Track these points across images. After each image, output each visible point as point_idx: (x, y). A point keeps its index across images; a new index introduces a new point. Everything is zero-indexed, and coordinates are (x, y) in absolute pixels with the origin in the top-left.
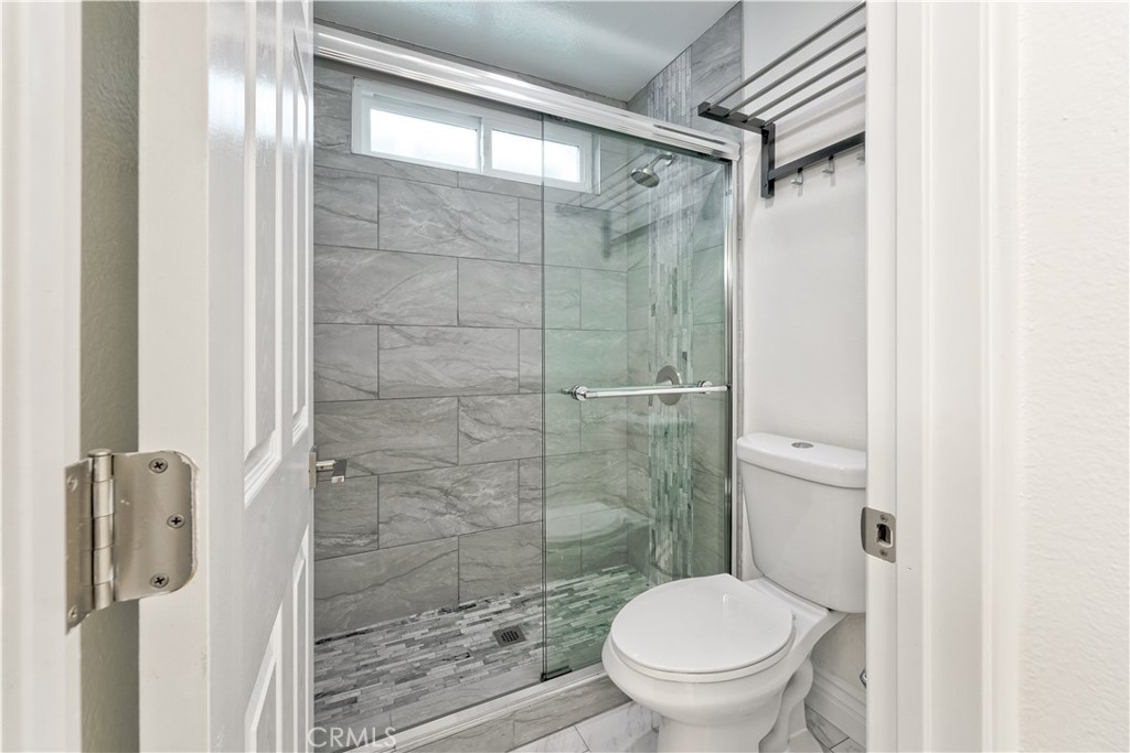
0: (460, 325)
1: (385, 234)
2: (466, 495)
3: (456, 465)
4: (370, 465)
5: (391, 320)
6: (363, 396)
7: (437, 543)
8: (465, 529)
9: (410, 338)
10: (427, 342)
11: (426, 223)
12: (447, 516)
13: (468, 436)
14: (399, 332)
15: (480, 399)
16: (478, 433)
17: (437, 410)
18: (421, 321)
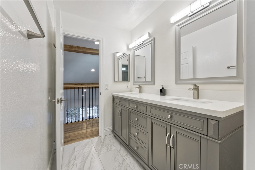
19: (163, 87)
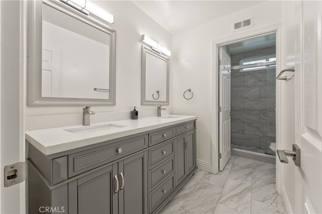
0: (260, 98)
1: (245, 84)
2: (262, 129)
3: (259, 123)
4: (242, 120)
5: (246, 97)
6: (241, 109)
7: (255, 136)
8: (261, 135)
9: (250, 100)
10: (253, 101)
11: (253, 81)
12: (257, 132)
13: (262, 118)
14: (248, 99)
15: (265, 112)
16: (264, 118)
17: (255, 113)
18: (252, 97)
19: (135, 109)
